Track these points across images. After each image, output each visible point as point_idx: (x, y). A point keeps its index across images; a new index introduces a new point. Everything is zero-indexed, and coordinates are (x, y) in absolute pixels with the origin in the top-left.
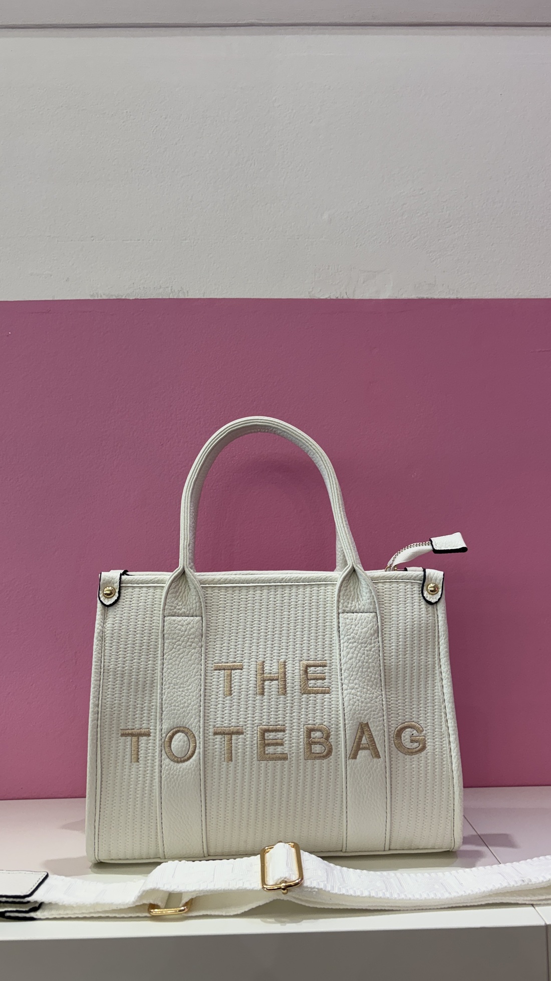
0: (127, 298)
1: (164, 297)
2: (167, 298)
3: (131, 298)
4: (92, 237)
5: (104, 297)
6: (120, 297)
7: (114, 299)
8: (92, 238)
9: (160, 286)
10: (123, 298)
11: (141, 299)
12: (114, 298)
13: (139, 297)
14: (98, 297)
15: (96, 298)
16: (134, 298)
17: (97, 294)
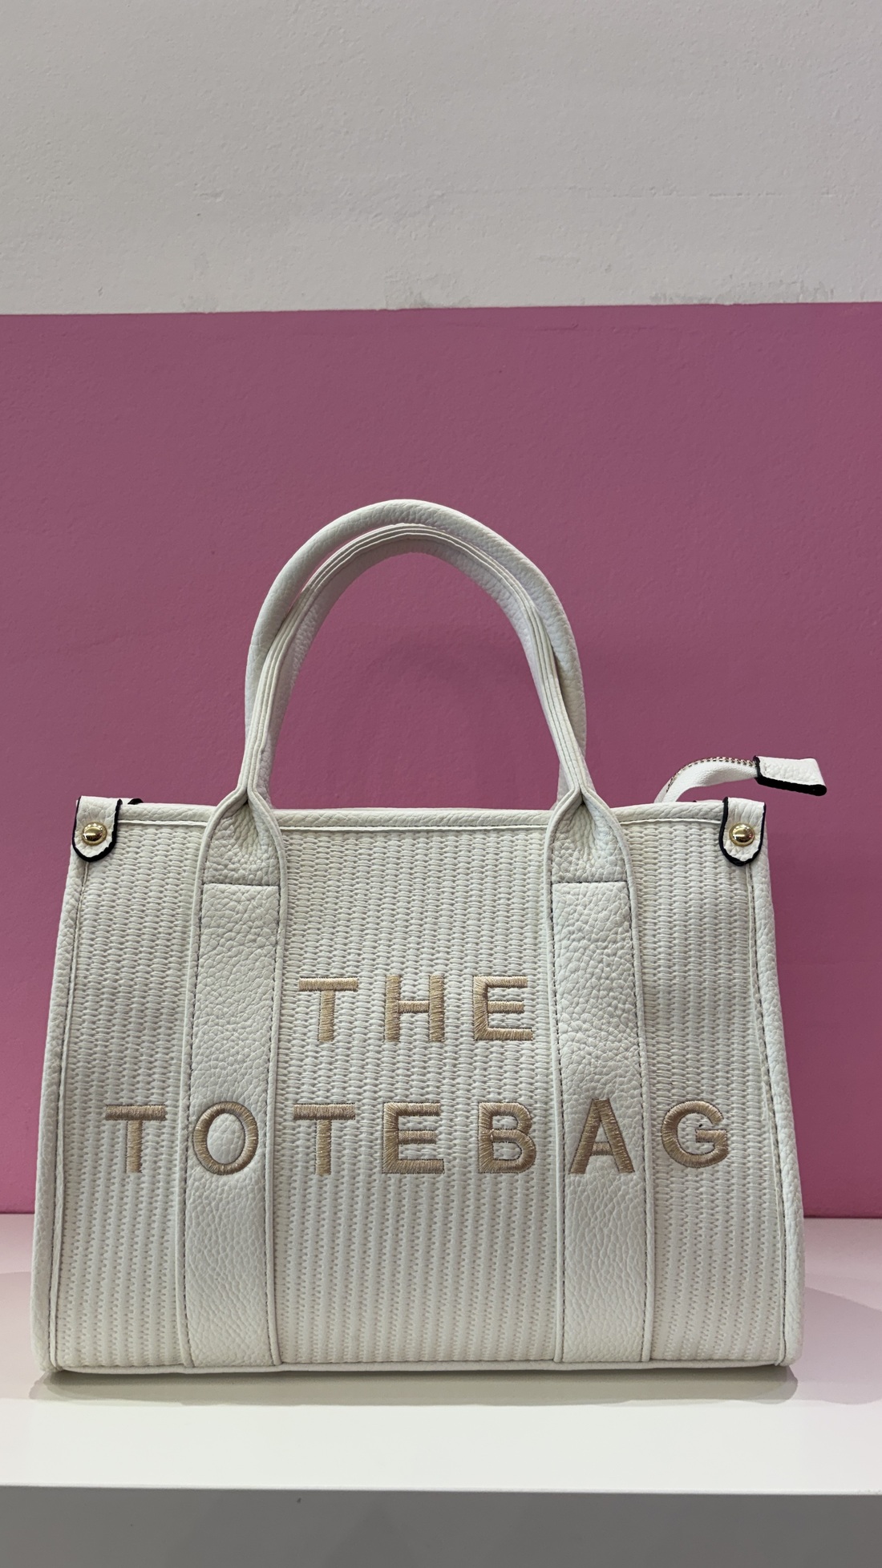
0: (720, 302)
1: (789, 301)
2: (795, 301)
3: (727, 303)
4: (652, 189)
5: (678, 302)
6: (705, 302)
7: (695, 305)
8: (653, 191)
9: (781, 281)
10: (713, 302)
11: (745, 305)
12: (695, 302)
13: (741, 302)
14: (665, 299)
15: (662, 303)
16: (732, 303)
17: (665, 295)
